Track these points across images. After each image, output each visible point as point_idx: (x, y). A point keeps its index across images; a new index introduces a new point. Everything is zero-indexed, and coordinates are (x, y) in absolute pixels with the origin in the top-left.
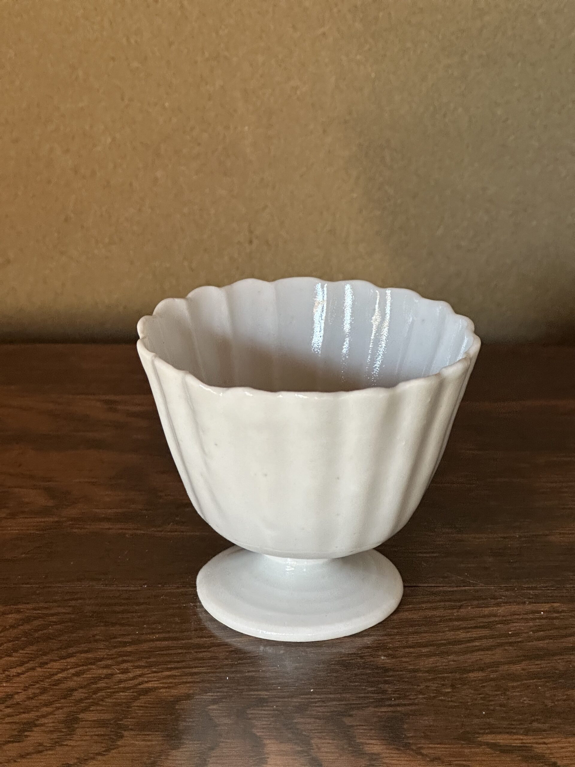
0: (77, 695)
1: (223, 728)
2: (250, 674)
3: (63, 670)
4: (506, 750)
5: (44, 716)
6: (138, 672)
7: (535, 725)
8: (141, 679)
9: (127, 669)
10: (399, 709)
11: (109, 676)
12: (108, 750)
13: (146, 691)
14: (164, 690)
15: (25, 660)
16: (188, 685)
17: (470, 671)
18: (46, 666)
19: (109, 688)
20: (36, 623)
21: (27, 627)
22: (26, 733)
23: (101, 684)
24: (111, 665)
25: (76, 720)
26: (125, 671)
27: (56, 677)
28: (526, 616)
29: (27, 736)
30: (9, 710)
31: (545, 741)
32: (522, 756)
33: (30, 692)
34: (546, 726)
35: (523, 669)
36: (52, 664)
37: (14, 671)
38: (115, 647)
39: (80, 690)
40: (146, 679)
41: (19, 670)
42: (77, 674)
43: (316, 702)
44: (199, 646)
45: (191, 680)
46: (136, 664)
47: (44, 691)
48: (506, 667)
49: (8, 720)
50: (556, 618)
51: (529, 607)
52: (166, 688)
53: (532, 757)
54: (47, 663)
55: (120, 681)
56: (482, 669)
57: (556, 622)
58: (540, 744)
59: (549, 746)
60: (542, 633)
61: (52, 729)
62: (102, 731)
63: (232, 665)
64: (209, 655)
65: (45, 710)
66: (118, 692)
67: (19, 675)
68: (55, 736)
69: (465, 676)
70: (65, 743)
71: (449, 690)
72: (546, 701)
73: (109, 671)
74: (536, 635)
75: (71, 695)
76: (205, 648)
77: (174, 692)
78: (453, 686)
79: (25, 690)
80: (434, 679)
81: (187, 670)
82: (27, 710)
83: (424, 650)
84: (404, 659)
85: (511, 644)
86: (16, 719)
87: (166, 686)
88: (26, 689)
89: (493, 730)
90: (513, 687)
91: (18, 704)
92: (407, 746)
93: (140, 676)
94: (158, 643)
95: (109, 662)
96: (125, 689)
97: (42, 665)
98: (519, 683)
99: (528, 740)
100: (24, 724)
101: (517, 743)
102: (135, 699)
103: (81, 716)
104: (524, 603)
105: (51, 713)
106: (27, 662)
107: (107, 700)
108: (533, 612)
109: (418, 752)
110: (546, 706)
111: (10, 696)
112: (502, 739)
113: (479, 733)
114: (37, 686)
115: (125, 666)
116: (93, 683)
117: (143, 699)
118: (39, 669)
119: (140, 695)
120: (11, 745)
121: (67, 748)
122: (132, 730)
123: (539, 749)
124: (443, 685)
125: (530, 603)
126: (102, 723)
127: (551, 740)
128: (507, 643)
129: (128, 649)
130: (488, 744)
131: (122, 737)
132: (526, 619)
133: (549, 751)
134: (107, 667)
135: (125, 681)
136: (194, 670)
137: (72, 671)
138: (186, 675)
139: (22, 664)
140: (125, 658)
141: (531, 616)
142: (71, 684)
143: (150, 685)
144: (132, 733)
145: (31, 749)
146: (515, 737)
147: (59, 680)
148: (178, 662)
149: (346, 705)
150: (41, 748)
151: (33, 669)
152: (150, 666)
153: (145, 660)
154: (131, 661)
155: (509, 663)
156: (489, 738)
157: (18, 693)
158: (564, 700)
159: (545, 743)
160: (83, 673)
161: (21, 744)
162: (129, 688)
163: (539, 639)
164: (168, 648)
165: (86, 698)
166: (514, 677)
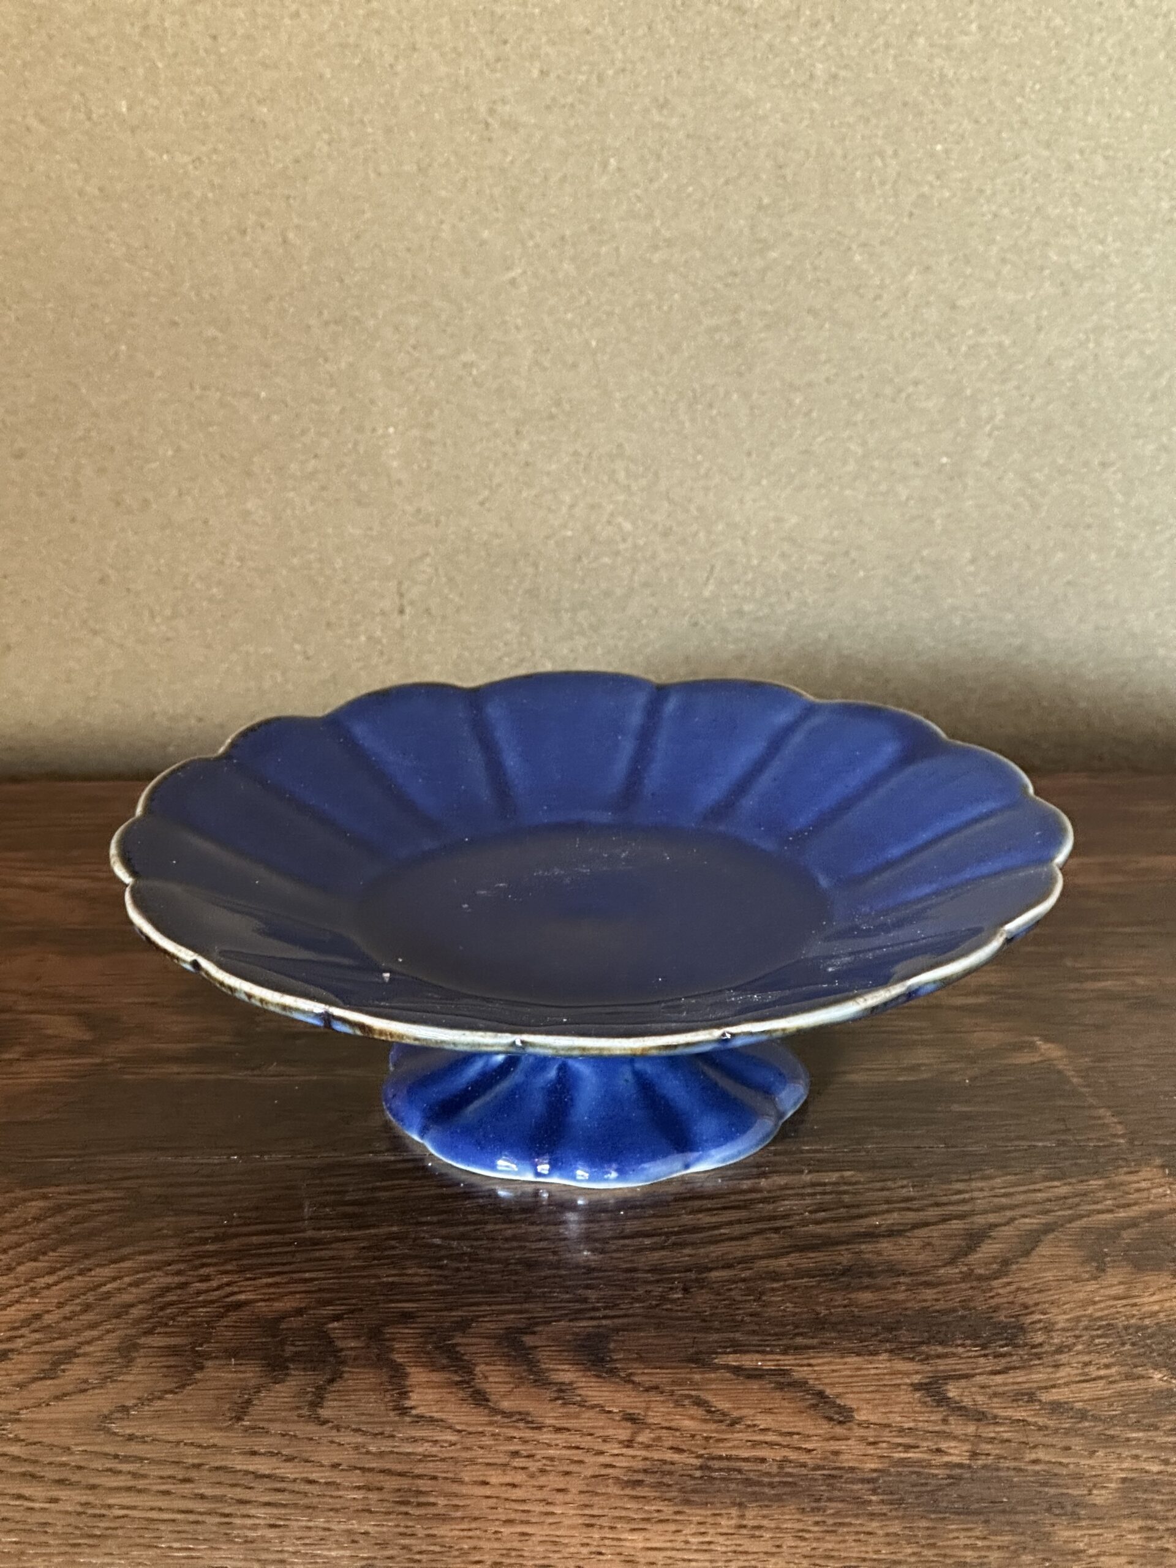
0: (136, 1312)
1: (349, 1353)
2: (390, 1279)
3: (114, 1279)
4: (756, 1375)
5: (89, 1343)
6: (225, 1279)
7: (799, 1340)
8: (228, 1289)
9: (208, 1275)
10: (604, 1322)
11: (183, 1286)
12: (183, 1386)
13: (239, 1305)
14: (263, 1304)
15: (59, 1265)
16: (298, 1296)
17: (711, 1270)
18: (89, 1274)
19: (181, 1302)
20: (72, 1213)
21: (59, 1219)
22: (62, 1367)
23: (171, 1297)
24: (184, 1271)
25: (135, 1347)
26: (206, 1279)
27: (104, 1289)
28: (800, 1191)
29: (64, 1371)
30: (37, 1336)
31: (812, 1361)
32: (777, 1383)
33: (68, 1309)
34: (815, 1341)
35: (790, 1265)
36: (98, 1270)
37: (42, 1282)
38: (190, 1245)
39: (141, 1307)
40: (236, 1289)
41: (50, 1279)
42: (136, 1284)
43: (484, 1316)
44: (315, 1243)
45: (303, 1289)
46: (222, 1268)
47: (87, 1308)
48: (764, 1263)
49: (35, 1348)
50: (845, 1192)
51: (807, 1178)
52: (268, 1300)
53: (790, 1384)
54: (90, 1270)
55: (199, 1293)
56: (729, 1266)
57: (846, 1198)
58: (802, 1366)
59: (816, 1368)
60: (823, 1214)
61: (101, 1360)
62: (172, 1361)
63: (364, 1268)
64: (329, 1253)
65: (89, 1334)
66: (196, 1307)
67: (48, 1287)
68: (105, 1368)
69: (704, 1275)
70: (120, 1379)
71: (680, 1296)
72: (818, 1309)
73: (182, 1279)
74: (813, 1216)
75: (127, 1313)
76: (324, 1244)
77: (278, 1305)
78: (686, 1290)
79: (59, 1308)
80: (658, 1281)
81: (295, 1276)
82: (63, 1336)
83: (647, 1241)
84: (615, 1255)
85: (776, 1230)
86: (47, 1347)
87: (267, 1297)
88: (60, 1305)
89: (738, 1348)
90: (773, 1289)
91: (49, 1326)
92: (613, 1372)
93: (228, 1284)
94: (255, 1239)
95: (182, 1266)
96: (205, 1304)
97: (81, 1273)
98: (782, 1283)
99: (788, 1361)
100: (60, 1353)
101: (770, 1366)
102: (221, 1316)
103: (142, 1341)
104: (802, 1172)
105: (100, 1338)
106: (60, 1269)
107: (179, 1319)
108: (813, 1185)
109: (628, 1380)
110: (818, 1314)
111: (37, 1317)
112: (749, 1361)
113: (717, 1353)
114: (78, 1301)
115: (204, 1271)
116: (160, 1296)
117: (233, 1316)
118: (80, 1278)
119: (228, 1311)
120: (40, 1383)
121: (123, 1385)
122: (216, 1358)
123: (801, 1373)
124: (671, 1289)
125: (810, 1172)
126: (173, 1351)
127: (820, 1361)
128: (770, 1229)
129: (210, 1247)
130: (727, 1367)
131: (201, 1368)
132: (802, 1195)
133: (815, 1376)
134: (179, 1273)
135: (207, 1291)
136: (307, 1275)
137: (127, 1280)
138: (296, 1281)
139: (52, 1271)
140: (204, 1260)
141: (809, 1191)
142: (126, 1298)
143: (242, 1297)
144: (217, 1362)
145: (70, 1388)
146: (769, 1357)
147: (108, 1292)
148: (284, 1264)
149: (529, 1319)
150: (85, 1386)
151: (69, 1278)
152: (241, 1271)
153: (234, 1263)
154: (215, 1265)
155: (770, 1257)
156: (732, 1360)
157: (48, 1312)
158: (845, 1306)
159: (809, 1365)
160: (143, 1283)
161: (56, 1382)
162: (212, 1302)
163: (817, 1222)
164: (271, 1245)
165: (150, 1317)
166: (775, 1276)
